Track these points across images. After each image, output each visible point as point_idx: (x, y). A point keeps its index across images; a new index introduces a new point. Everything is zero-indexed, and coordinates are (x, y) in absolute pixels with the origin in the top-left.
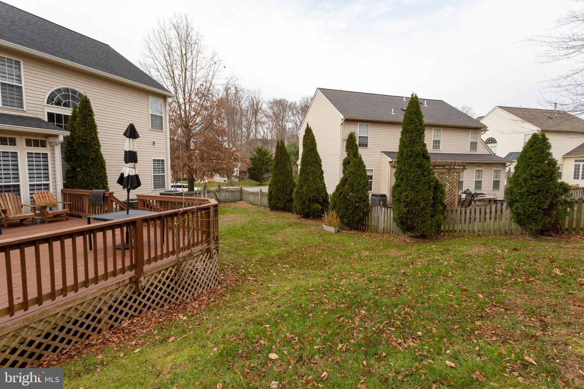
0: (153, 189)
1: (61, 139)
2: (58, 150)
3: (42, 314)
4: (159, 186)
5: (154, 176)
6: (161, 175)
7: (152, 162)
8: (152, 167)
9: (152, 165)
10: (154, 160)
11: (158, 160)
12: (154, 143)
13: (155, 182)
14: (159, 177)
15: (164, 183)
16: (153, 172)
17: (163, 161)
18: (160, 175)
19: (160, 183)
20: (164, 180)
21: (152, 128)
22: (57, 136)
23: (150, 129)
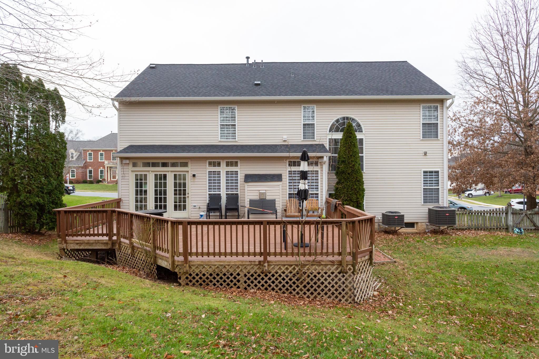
0: (423, 203)
1: (326, 159)
2: (326, 168)
3: (209, 262)
4: (431, 201)
5: (424, 189)
6: (434, 189)
7: (422, 174)
8: (423, 179)
9: (422, 177)
10: (425, 172)
11: (431, 172)
12: (425, 154)
13: (425, 195)
14: (431, 190)
15: (438, 197)
16: (423, 185)
17: (437, 172)
18: (432, 189)
19: (432, 197)
20: (438, 194)
21: (423, 137)
22: (322, 157)
23: (421, 138)
